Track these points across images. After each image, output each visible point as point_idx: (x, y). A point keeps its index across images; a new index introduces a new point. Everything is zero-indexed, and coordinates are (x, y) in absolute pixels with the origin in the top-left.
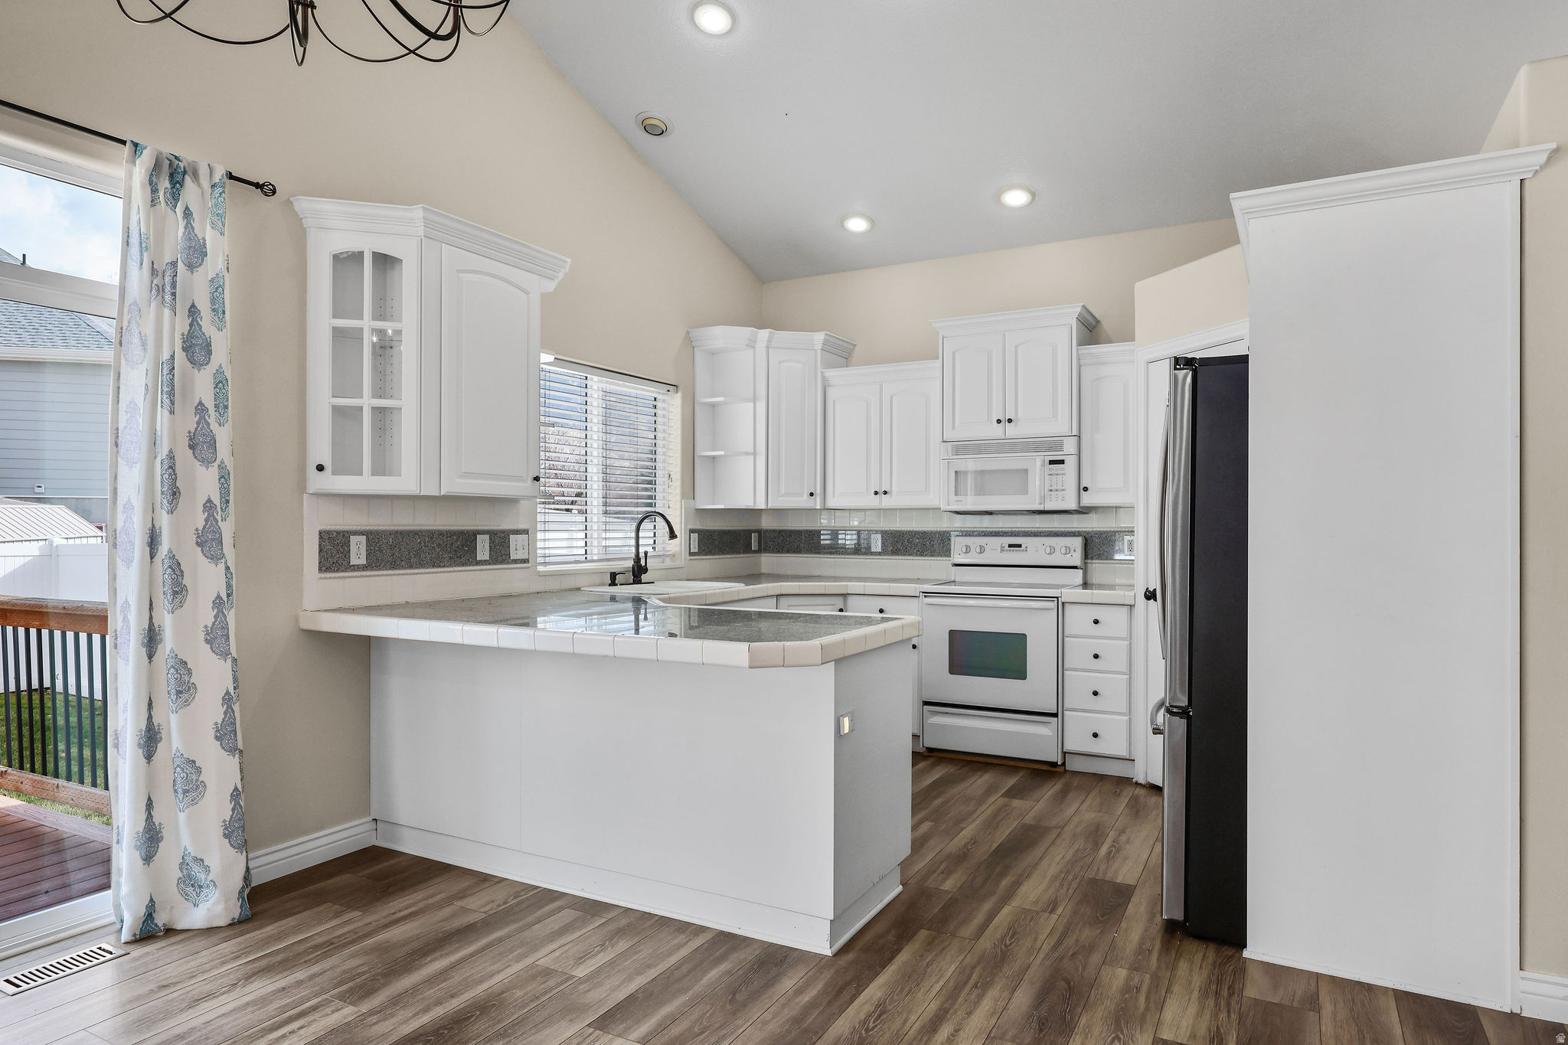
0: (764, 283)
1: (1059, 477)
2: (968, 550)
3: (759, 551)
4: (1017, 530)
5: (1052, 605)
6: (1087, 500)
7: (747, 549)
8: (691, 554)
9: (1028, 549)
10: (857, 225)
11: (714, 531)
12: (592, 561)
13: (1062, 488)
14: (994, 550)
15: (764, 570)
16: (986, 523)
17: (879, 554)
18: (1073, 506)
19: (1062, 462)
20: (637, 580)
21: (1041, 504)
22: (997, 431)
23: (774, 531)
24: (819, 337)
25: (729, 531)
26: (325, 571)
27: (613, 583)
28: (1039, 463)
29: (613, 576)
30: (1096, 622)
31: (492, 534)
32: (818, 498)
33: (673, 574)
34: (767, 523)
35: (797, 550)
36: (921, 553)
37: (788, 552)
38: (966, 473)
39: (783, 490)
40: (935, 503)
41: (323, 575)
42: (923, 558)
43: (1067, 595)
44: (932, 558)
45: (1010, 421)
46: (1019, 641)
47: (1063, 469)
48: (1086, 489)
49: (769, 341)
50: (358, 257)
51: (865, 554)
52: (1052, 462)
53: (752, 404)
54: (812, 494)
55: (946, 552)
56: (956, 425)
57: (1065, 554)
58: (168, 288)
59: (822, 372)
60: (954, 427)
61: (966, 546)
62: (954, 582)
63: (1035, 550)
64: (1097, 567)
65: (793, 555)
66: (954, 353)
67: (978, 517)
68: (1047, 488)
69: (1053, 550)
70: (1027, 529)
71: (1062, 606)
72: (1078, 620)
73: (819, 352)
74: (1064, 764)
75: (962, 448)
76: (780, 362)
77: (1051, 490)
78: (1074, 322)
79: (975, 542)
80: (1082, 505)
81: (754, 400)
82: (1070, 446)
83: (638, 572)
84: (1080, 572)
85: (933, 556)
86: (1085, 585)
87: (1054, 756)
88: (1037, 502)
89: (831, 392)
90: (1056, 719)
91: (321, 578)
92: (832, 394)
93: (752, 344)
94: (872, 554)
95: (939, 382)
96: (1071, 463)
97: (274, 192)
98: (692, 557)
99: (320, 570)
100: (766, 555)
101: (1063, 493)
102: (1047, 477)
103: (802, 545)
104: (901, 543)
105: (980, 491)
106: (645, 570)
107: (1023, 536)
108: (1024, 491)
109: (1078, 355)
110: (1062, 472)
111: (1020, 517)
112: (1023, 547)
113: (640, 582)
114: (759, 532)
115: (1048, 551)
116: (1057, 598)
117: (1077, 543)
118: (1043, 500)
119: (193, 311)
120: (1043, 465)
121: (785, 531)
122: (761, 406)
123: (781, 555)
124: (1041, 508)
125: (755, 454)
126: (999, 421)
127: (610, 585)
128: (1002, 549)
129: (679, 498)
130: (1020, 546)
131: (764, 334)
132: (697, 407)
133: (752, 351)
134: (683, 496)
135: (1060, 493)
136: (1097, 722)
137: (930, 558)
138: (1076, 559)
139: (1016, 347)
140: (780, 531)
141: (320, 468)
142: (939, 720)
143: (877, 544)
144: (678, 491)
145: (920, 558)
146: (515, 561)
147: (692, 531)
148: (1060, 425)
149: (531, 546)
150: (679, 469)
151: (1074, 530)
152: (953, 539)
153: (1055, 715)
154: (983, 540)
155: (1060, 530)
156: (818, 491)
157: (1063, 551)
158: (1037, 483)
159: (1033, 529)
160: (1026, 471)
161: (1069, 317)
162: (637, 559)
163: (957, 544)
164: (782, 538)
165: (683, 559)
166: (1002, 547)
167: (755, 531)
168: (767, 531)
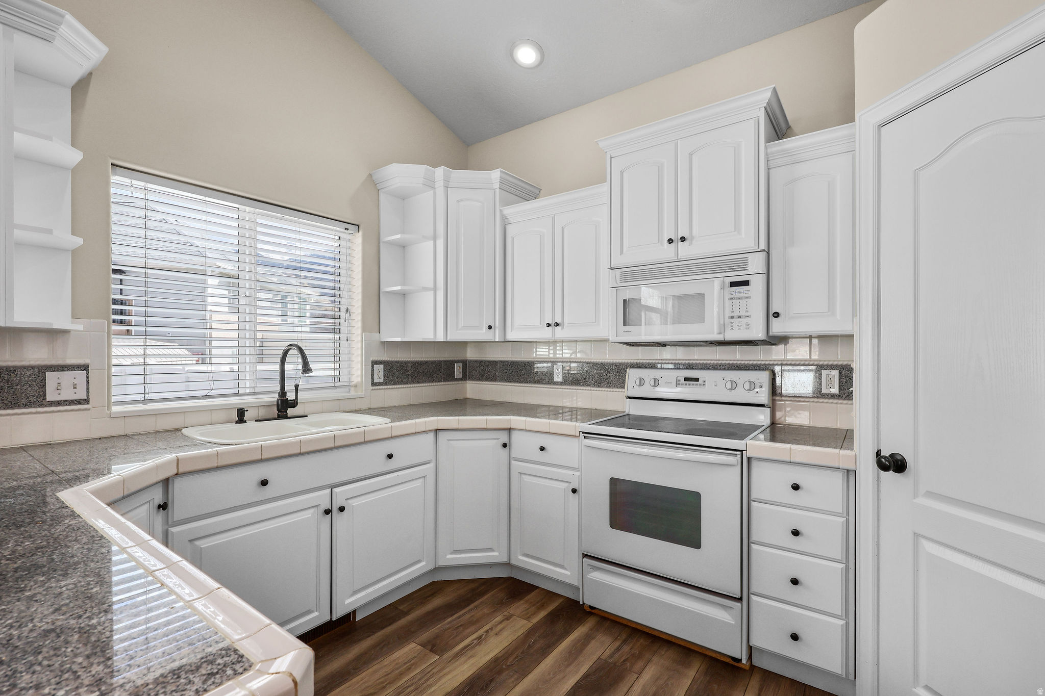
0: (468, 146)
1: (743, 302)
2: (642, 382)
3: (464, 378)
4: (694, 362)
5: (735, 460)
6: (778, 327)
7: (449, 377)
8: (374, 384)
9: (706, 383)
10: (527, 57)
11: (407, 362)
13: (747, 314)
14: (671, 384)
15: (469, 395)
17: (562, 384)
18: (760, 335)
19: (746, 283)
20: (281, 415)
21: (720, 333)
22: (668, 251)
23: (476, 361)
24: (497, 176)
25: (427, 362)
27: (240, 420)
28: (717, 284)
29: (241, 412)
30: (796, 487)
32: (497, 331)
33: (341, 406)
34: (471, 355)
35: (493, 379)
36: (598, 384)
37: (487, 380)
39: (463, 325)
40: (604, 335)
42: (601, 389)
43: (754, 448)
44: (609, 390)
45: (683, 239)
46: (691, 500)
47: (747, 292)
48: (776, 315)
49: (446, 180)
51: (549, 383)
52: (733, 284)
53: (432, 242)
54: (490, 327)
55: (621, 384)
56: (625, 250)
57: (750, 390)
59: (501, 210)
60: (622, 253)
61: (640, 379)
63: (714, 385)
65: (491, 383)
66: (622, 174)
67: (650, 348)
68: (728, 314)
69: (734, 386)
70: (705, 362)
71: (747, 463)
72: (768, 482)
73: (498, 190)
74: (749, 662)
75: (632, 275)
76: (458, 201)
77: (732, 317)
78: (762, 115)
79: (650, 374)
80: (771, 334)
81: (435, 238)
82: (756, 264)
83: (283, 406)
85: (609, 387)
87: (738, 651)
88: (716, 331)
89: (509, 228)
90: (739, 605)
92: (512, 229)
93: (431, 184)
94: (555, 385)
95: (606, 209)
96: (757, 284)
98: (374, 388)
100: (470, 382)
101: (747, 319)
102: (728, 302)
103: (497, 374)
104: (582, 375)
106: (294, 404)
107: (701, 369)
108: (700, 318)
109: (767, 154)
110: (747, 295)
111: (697, 349)
112: (701, 381)
113: (284, 417)
114: (464, 362)
115: (729, 385)
116: (741, 451)
117: (762, 379)
118: (722, 329)
120: (723, 287)
121: (485, 361)
122: (440, 243)
123: (481, 382)
124: (720, 338)
125: (435, 289)
126: (671, 241)
127: (237, 422)
128: (678, 383)
129: (359, 331)
130: (697, 380)
131: (441, 173)
132: (381, 244)
133: (432, 192)
134: (367, 329)
135: (744, 321)
137: (606, 389)
138: (763, 396)
139: (692, 155)
140: (481, 362)
142: (600, 579)
143: (558, 373)
144: (359, 324)
145: (598, 389)
146: (57, 403)
147: (375, 363)
149: (93, 384)
150: (360, 303)
151: (759, 362)
152: (628, 371)
153: (738, 599)
154: (658, 373)
155: (743, 362)
156: (497, 323)
157: (747, 386)
158: (716, 310)
159: (712, 362)
160: (703, 295)
161: (758, 109)
162: (283, 393)
163: (632, 375)
164: (482, 368)
165: (364, 390)
166: (678, 381)
167: (458, 362)
168: (471, 361)
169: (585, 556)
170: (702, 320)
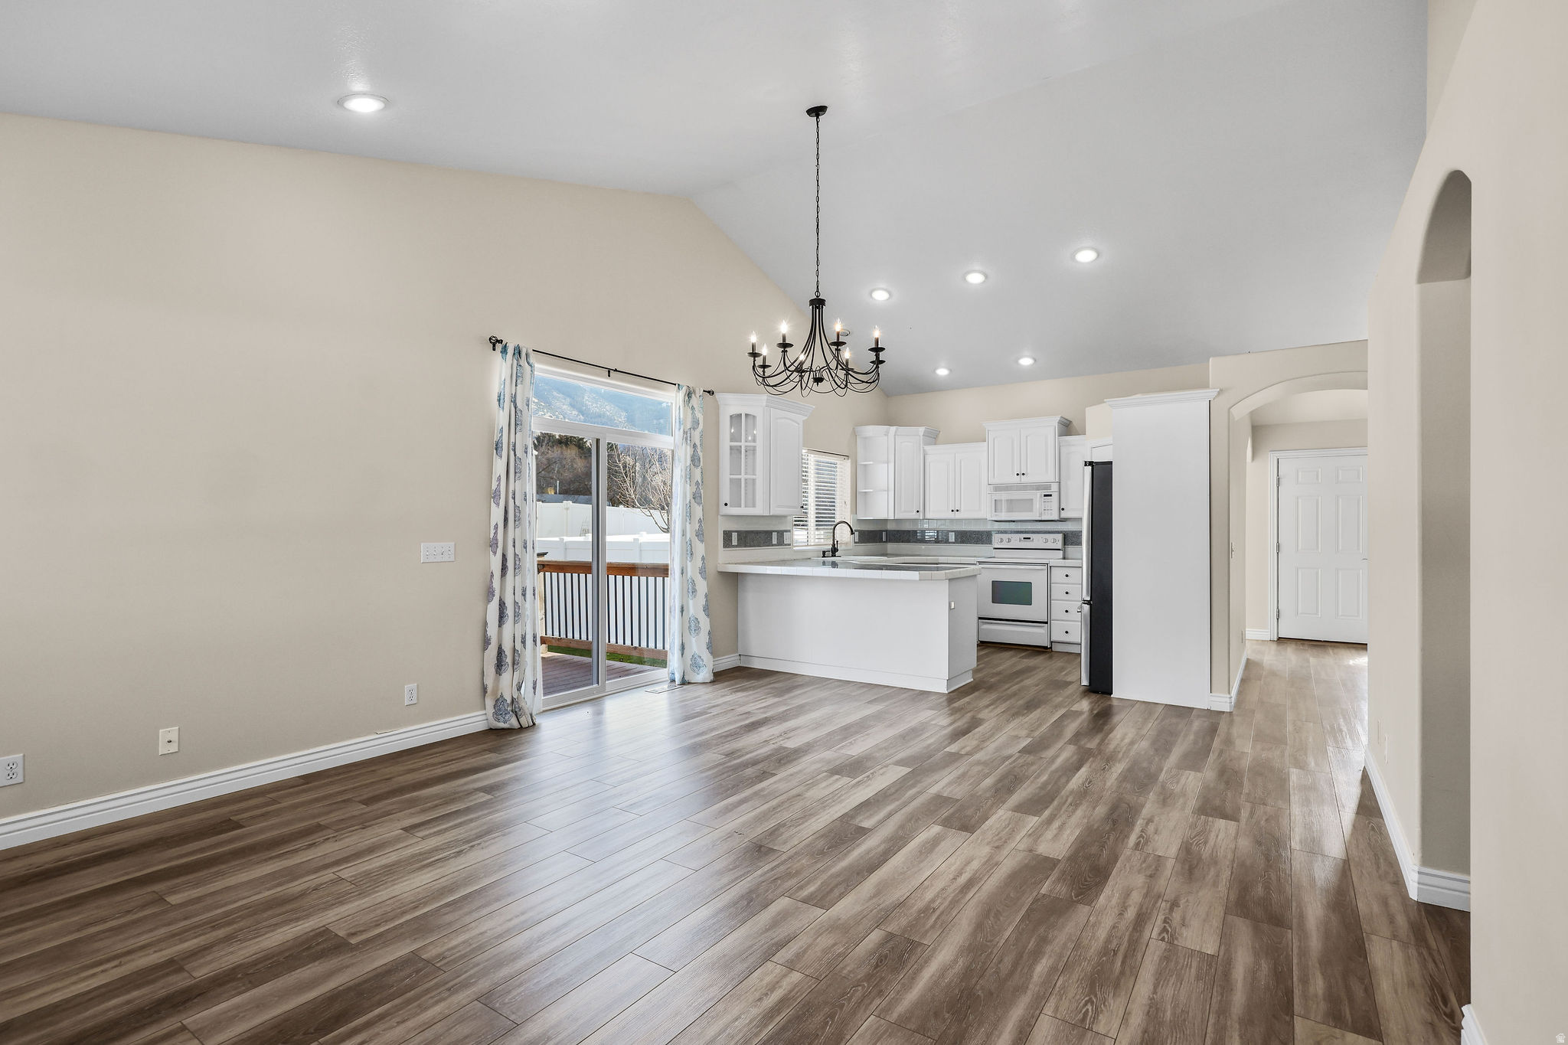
0: (888, 397)
1: (1049, 503)
2: (1002, 540)
3: (886, 542)
4: (1028, 530)
5: (1046, 567)
6: (1064, 515)
7: (881, 541)
8: (855, 543)
9: (1034, 540)
10: (942, 372)
11: (866, 531)
12: (811, 545)
13: (1051, 508)
14: (1016, 541)
15: (889, 552)
16: (1013, 526)
17: (954, 543)
18: (1057, 518)
19: (1051, 495)
20: (834, 555)
21: (1040, 517)
22: (1017, 479)
24: (922, 430)
25: (872, 531)
26: (725, 547)
27: (824, 556)
28: (1038, 496)
29: (824, 552)
30: (1067, 576)
31: (778, 532)
32: (921, 514)
33: (849, 553)
34: (890, 527)
36: (977, 542)
37: (902, 542)
38: (1001, 500)
39: (903, 509)
40: (984, 517)
41: (724, 549)
42: (978, 545)
43: (1052, 563)
44: (983, 545)
45: (1023, 474)
46: (1028, 586)
47: (1051, 499)
48: (1063, 509)
49: (896, 432)
50: (740, 415)
51: (946, 543)
52: (1045, 496)
53: (887, 465)
54: (917, 511)
55: (990, 542)
56: (996, 477)
57: (1053, 543)
58: (689, 438)
59: (923, 447)
60: (994, 478)
61: (1001, 538)
62: (994, 557)
63: (1038, 541)
64: (1070, 549)
65: (905, 544)
66: (994, 439)
67: (1008, 523)
68: (1043, 508)
69: (1047, 541)
70: (1033, 530)
71: (1050, 568)
72: (1058, 575)
73: (922, 437)
74: (1051, 648)
75: (998, 488)
76: (901, 443)
77: (1045, 510)
78: (1057, 424)
79: (1005, 536)
80: (1061, 517)
81: (888, 462)
82: (1054, 487)
83: (834, 550)
84: (1061, 552)
85: (983, 543)
86: (1064, 558)
87: (1046, 643)
88: (1038, 516)
89: (927, 457)
90: (1047, 625)
91: (722, 550)
92: (929, 459)
93: (887, 434)
94: (950, 543)
95: (986, 453)
96: (1055, 496)
97: (713, 393)
99: (723, 547)
100: (890, 543)
101: (1051, 511)
102: (1043, 503)
103: (910, 538)
104: (966, 537)
105: (1010, 510)
106: (837, 550)
107: (1031, 533)
108: (1031, 510)
109: (1059, 443)
110: (1051, 501)
111: (1029, 523)
112: (1031, 539)
113: (835, 556)
114: (886, 531)
115: (1044, 541)
116: (1048, 564)
117: (1060, 537)
118: (1041, 515)
119: (695, 446)
120: (1041, 497)
121: (902, 531)
122: (891, 466)
123: (898, 544)
124: (1040, 519)
125: (888, 490)
126: (1018, 474)
127: (822, 557)
128: (1020, 540)
129: (849, 513)
130: (1029, 538)
131: (893, 429)
132: (858, 466)
133: (887, 437)
134: (852, 512)
136: (1068, 626)
137: (981, 545)
138: (1059, 545)
139: (1027, 437)
140: (898, 531)
141: (726, 504)
142: (987, 627)
143: (952, 537)
144: (849, 510)
145: (975, 545)
146: (786, 545)
148: (1049, 476)
149: (792, 538)
150: (849, 499)
151: (1058, 530)
152: (994, 535)
153: (1047, 623)
154: (1010, 536)
155: (1050, 530)
156: (921, 509)
157: (1053, 541)
158: (1038, 506)
159: (1036, 530)
160: (1032, 499)
161: (1054, 422)
162: (834, 545)
163: (996, 538)
164: (899, 535)
165: (852, 545)
166: (1020, 539)
167: (884, 531)
168: (890, 531)
169: (980, 618)
170: (1031, 511)
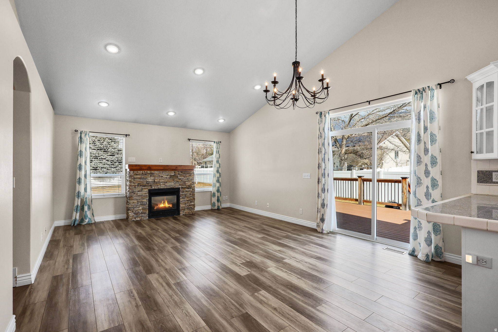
26: (480, 183)
41: (478, 184)
50: (483, 86)
91: (477, 185)
99: (478, 182)
141: (472, 152)
